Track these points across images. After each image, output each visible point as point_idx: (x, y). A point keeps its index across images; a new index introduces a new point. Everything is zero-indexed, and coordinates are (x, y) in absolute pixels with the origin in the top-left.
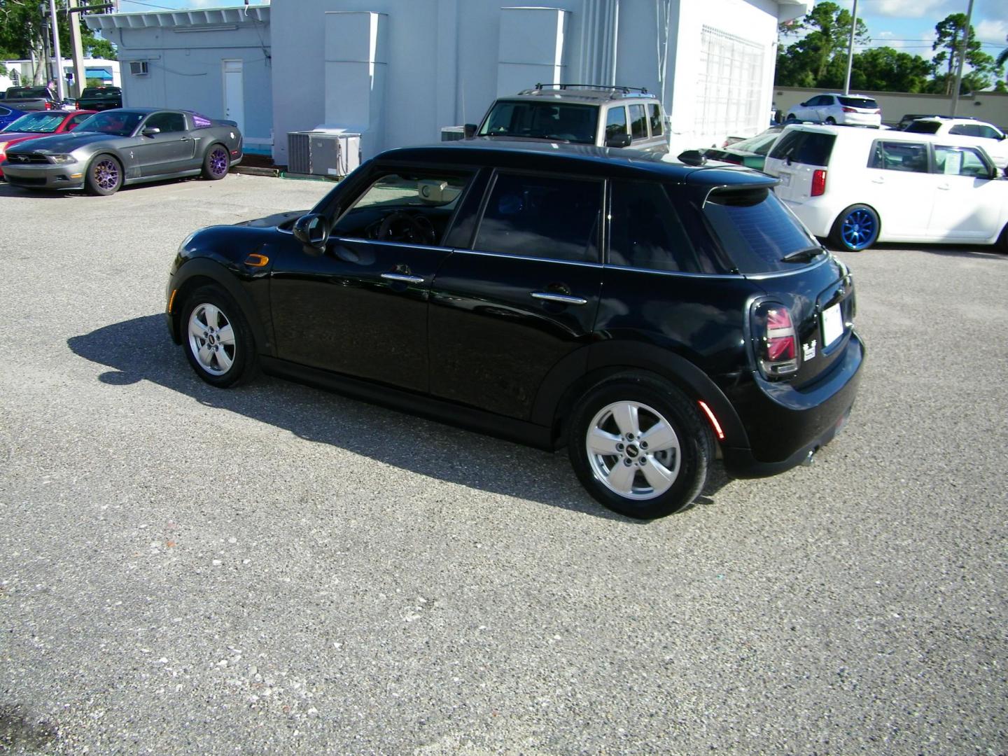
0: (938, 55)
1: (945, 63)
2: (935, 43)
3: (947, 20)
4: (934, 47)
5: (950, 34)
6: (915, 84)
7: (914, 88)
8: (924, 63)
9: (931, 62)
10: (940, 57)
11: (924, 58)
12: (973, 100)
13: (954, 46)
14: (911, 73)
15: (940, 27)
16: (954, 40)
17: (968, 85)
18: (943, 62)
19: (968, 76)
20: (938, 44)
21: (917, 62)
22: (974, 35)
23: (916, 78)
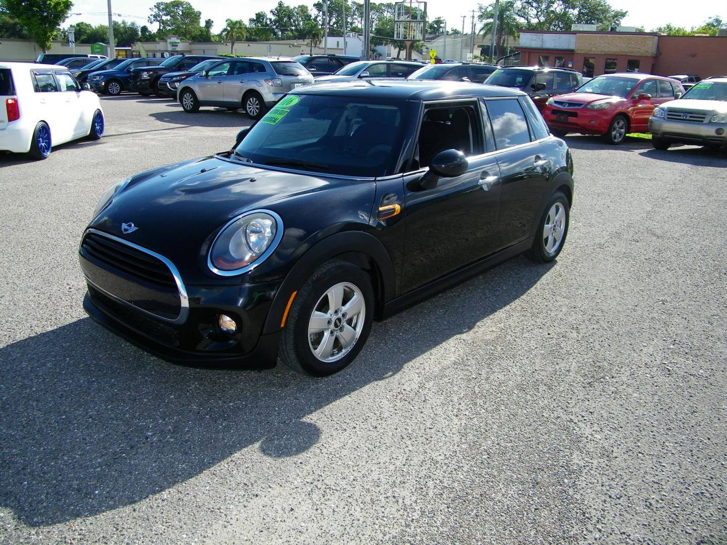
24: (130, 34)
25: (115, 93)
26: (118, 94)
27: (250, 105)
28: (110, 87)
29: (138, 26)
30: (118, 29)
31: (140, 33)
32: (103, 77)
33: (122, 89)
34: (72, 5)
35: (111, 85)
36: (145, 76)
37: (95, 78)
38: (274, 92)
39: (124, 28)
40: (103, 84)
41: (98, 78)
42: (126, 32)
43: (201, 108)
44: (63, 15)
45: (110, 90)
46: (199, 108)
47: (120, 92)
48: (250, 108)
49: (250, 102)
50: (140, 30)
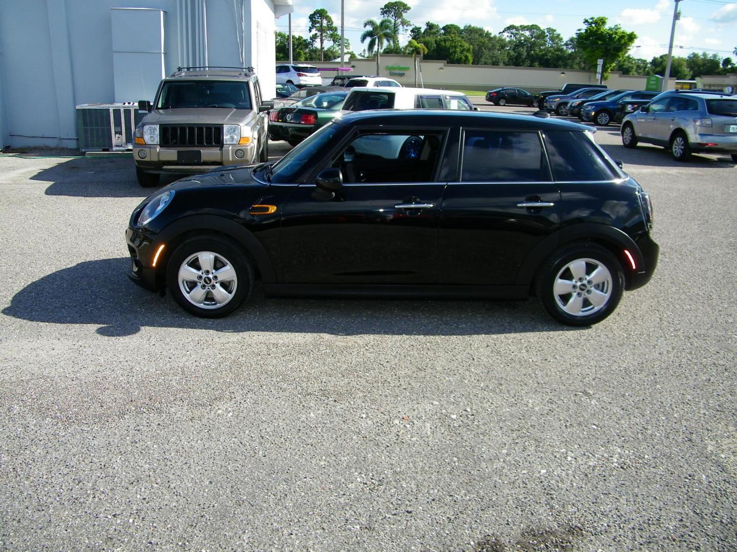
0: (313, 35)
1: (318, 40)
2: (310, 27)
3: (315, 13)
4: (310, 31)
5: (318, 22)
6: (301, 55)
7: (301, 58)
8: (305, 41)
9: (309, 40)
10: (314, 38)
11: (304, 38)
12: (350, 64)
13: (321, 30)
14: (297, 47)
15: (312, 17)
16: (321, 26)
17: (330, 54)
18: (316, 40)
19: (329, 49)
20: (312, 28)
21: (300, 40)
22: (332, 23)
23: (301, 51)
24: (709, 67)
25: (603, 123)
26: (606, 125)
27: (676, 145)
28: (599, 117)
29: (720, 58)
30: (696, 61)
31: (721, 66)
32: (594, 107)
33: (611, 120)
34: (636, 38)
35: (601, 115)
36: (629, 109)
37: (587, 108)
38: (700, 133)
39: (704, 60)
40: (593, 114)
41: (590, 108)
42: (704, 65)
43: (639, 144)
44: (625, 48)
45: (599, 120)
46: (637, 143)
47: (609, 123)
48: (676, 148)
49: (677, 142)
50: (722, 62)
